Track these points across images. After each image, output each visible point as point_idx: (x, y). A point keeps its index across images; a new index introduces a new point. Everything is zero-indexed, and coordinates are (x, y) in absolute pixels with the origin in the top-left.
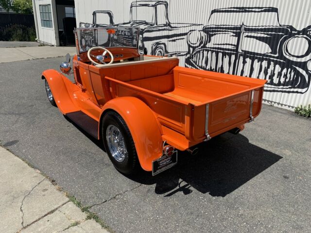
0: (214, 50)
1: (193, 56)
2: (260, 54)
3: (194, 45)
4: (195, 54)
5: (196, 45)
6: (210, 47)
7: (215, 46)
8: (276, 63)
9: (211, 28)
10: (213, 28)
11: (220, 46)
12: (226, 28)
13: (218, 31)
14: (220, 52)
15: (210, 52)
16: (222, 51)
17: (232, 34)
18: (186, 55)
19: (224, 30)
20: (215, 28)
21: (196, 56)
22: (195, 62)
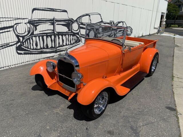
0: (40, 35)
1: (23, 43)
2: (65, 32)
3: (23, 35)
4: (25, 41)
5: (25, 34)
6: (37, 33)
7: (40, 32)
8: (71, 35)
9: (34, 21)
10: (36, 21)
11: (43, 32)
12: (45, 20)
13: (40, 23)
14: (44, 35)
15: (37, 37)
17: (50, 24)
18: (16, 44)
19: (44, 22)
20: (38, 21)
21: (27, 42)
22: (27, 47)
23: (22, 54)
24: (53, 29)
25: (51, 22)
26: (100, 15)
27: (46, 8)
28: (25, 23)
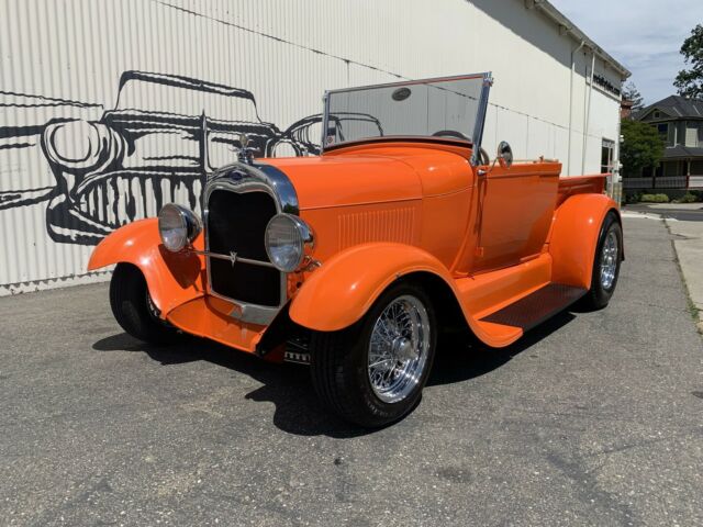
0: (147, 173)
1: (78, 198)
3: (79, 166)
4: (86, 192)
5: (88, 164)
6: (133, 166)
7: (148, 163)
9: (127, 117)
10: (134, 117)
11: (161, 163)
12: (168, 120)
13: (149, 126)
14: (164, 176)
15: (136, 181)
16: (167, 174)
17: (185, 134)
18: (50, 196)
19: (165, 124)
20: (141, 118)
21: (91, 196)
22: (92, 214)
23: (72, 242)
24: (198, 156)
25: (190, 127)
26: (377, 122)
27: (175, 74)
28: (91, 123)
